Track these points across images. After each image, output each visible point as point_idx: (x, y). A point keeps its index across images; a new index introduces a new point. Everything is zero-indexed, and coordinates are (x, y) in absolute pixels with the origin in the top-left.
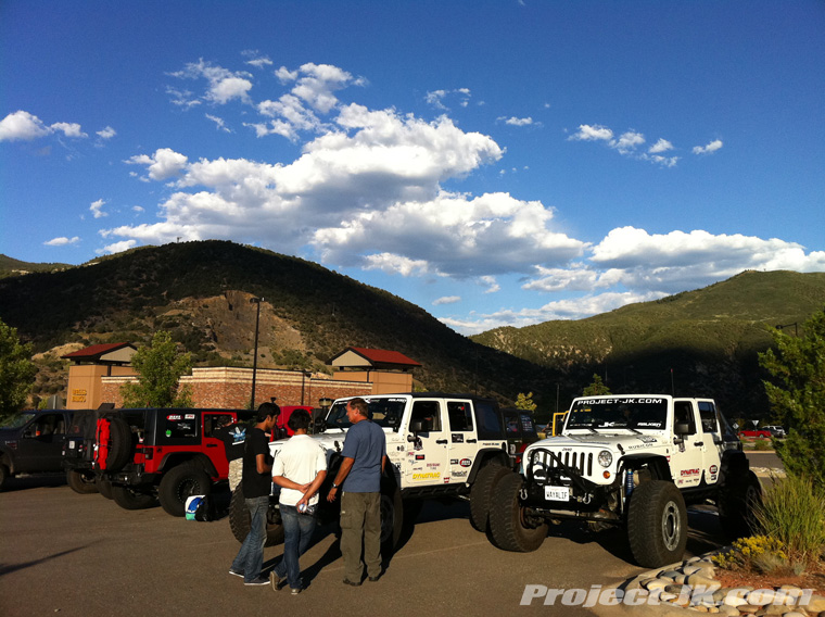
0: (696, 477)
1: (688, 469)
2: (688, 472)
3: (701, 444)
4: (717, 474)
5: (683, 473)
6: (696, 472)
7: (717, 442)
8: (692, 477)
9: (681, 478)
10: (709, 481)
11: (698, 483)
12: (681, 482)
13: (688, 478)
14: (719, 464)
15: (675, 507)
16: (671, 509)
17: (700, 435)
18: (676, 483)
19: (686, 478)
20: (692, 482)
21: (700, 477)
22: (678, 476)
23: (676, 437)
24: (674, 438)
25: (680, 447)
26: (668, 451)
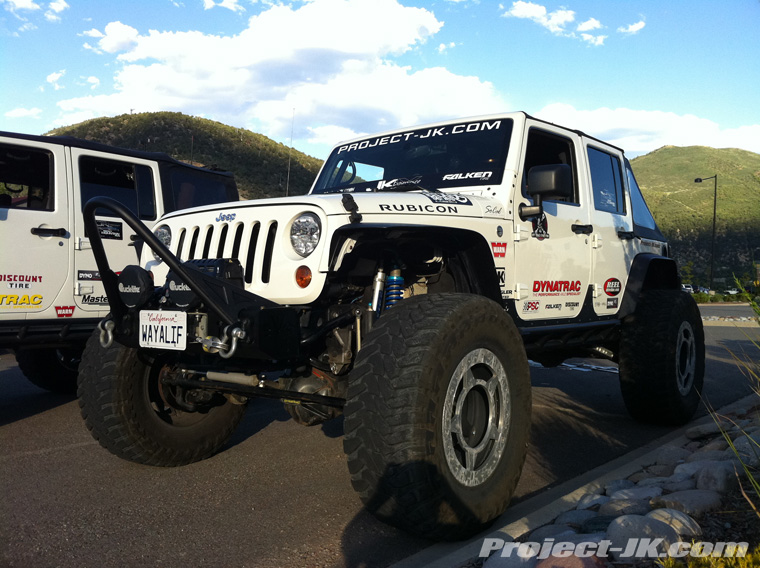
0: (572, 299)
1: (553, 278)
2: (553, 287)
3: (586, 229)
4: (620, 296)
5: (539, 286)
6: (574, 287)
7: (622, 234)
8: (562, 298)
9: (533, 298)
10: (601, 309)
11: (575, 312)
12: (532, 306)
13: (553, 300)
14: (624, 278)
15: (493, 362)
16: (481, 371)
17: (585, 210)
18: (519, 307)
19: (545, 300)
20: (562, 308)
21: (581, 299)
22: (525, 293)
23: (527, 202)
24: (522, 205)
25: (535, 227)
26: (500, 231)
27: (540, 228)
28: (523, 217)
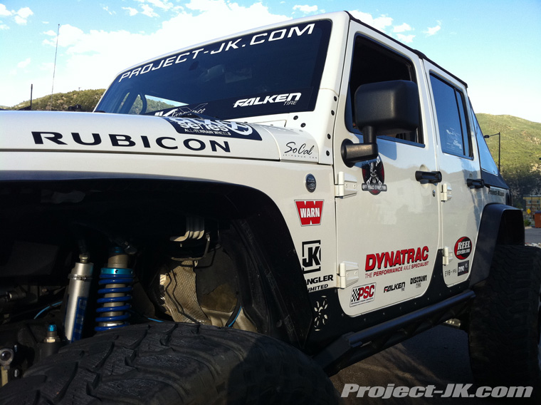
1: (392, 247)
2: (393, 260)
3: (434, 178)
4: (471, 258)
6: (417, 256)
7: (472, 183)
8: (405, 273)
9: (365, 281)
12: (364, 293)
13: (394, 278)
14: (474, 235)
19: (381, 280)
20: (406, 287)
21: (428, 270)
22: (354, 276)
23: (355, 139)
24: (347, 143)
25: (366, 175)
26: (311, 183)
27: (374, 175)
28: (349, 161)
